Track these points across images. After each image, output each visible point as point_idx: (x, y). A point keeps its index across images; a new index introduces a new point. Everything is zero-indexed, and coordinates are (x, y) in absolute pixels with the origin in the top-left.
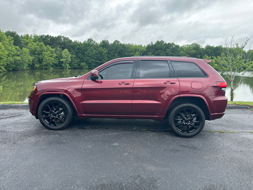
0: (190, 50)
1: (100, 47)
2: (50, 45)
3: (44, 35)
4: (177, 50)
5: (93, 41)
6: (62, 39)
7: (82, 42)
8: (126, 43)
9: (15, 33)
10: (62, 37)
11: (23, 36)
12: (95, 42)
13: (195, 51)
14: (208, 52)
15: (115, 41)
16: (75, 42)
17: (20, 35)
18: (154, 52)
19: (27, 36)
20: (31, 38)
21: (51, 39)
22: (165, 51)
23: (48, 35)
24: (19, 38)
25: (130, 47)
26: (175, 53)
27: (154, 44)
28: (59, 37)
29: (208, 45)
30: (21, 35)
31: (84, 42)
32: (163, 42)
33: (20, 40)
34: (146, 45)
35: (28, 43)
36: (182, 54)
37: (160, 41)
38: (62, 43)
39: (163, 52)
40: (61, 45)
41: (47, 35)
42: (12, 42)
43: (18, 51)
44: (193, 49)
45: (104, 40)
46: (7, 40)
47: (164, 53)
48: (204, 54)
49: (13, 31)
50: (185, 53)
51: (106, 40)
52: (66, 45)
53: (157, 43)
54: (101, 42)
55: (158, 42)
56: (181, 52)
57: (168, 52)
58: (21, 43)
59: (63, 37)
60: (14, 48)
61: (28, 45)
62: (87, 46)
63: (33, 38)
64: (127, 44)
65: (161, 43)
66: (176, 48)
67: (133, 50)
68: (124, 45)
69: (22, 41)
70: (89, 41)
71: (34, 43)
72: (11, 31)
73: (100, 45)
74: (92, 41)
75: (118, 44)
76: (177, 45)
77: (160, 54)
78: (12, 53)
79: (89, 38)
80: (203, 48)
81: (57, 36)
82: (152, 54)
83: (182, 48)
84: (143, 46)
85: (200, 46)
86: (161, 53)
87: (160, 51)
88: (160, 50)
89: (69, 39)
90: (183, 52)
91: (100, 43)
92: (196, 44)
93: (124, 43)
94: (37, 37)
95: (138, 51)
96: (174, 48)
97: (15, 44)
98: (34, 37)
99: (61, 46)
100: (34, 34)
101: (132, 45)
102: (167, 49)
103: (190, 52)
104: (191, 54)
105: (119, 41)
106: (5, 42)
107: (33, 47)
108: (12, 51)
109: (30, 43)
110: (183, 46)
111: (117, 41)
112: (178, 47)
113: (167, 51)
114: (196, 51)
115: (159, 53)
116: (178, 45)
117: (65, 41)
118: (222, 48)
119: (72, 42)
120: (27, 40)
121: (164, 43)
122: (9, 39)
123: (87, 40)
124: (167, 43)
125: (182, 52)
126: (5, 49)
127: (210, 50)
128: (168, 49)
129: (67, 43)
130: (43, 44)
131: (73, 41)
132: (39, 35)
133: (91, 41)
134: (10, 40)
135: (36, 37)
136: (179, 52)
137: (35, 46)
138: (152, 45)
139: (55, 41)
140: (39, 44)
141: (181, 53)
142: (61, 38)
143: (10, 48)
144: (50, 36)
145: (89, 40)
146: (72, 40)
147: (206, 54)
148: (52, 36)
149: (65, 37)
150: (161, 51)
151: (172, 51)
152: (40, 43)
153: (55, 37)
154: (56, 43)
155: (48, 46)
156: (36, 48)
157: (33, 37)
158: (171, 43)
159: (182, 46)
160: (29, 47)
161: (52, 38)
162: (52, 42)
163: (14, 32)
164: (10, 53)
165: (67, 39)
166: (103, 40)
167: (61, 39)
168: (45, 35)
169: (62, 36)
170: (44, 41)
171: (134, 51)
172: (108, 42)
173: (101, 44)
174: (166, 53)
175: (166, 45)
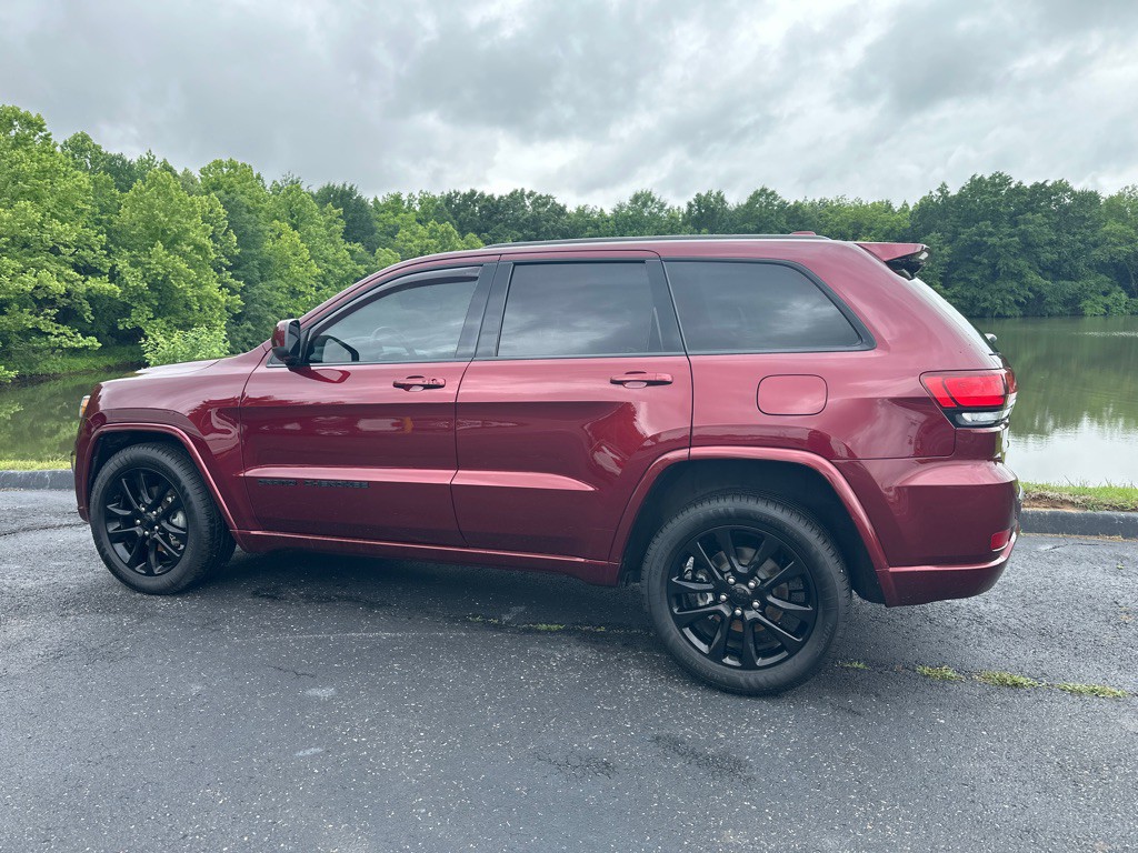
1: (685, 224)
2: (478, 232)
3: (457, 194)
4: (1084, 218)
5: (653, 201)
6: (528, 204)
7: (608, 212)
8: (810, 200)
9: (350, 193)
10: (528, 197)
11: (380, 200)
12: (663, 206)
15: (755, 193)
16: (581, 212)
17: (372, 200)
18: (956, 234)
19: (397, 199)
20: (410, 205)
21: (484, 207)
22: (1016, 224)
23: (473, 193)
24: (366, 211)
25: (827, 216)
26: (1074, 235)
27: (953, 191)
28: (516, 198)
30: (376, 199)
31: (615, 211)
32: (1006, 181)
33: (368, 220)
34: (913, 201)
35: (397, 229)
36: (1113, 235)
37: (986, 177)
38: (526, 220)
39: (1007, 230)
40: (520, 230)
41: (467, 191)
42: (340, 226)
43: (360, 262)
45: (704, 194)
46: (321, 219)
47: (1011, 236)
49: (344, 185)
50: (1132, 231)
51: (714, 193)
52: (543, 229)
53: (970, 189)
54: (690, 205)
55: (977, 185)
56: (1107, 228)
57: (1031, 228)
58: (373, 231)
59: (532, 194)
60: (342, 250)
61: (399, 235)
62: (626, 224)
63: (417, 209)
64: (812, 205)
65: (994, 185)
66: (1081, 205)
67: (843, 228)
68: (798, 207)
69: (377, 220)
70: (636, 203)
71: (421, 227)
72: (338, 184)
73: (684, 215)
74: (649, 203)
75: (771, 204)
76: (1083, 193)
77: (986, 243)
78: (337, 271)
79: (639, 193)
81: (508, 194)
82: (944, 243)
83: (1115, 206)
84: (897, 206)
86: (991, 234)
87: (986, 225)
88: (989, 222)
89: (554, 203)
90: (1119, 226)
91: (685, 208)
93: (801, 200)
94: (433, 200)
95: (870, 229)
96: (1067, 209)
97: (348, 235)
98: (421, 203)
99: (520, 235)
100: (421, 192)
101: (839, 206)
102: (1029, 216)
105: (773, 193)
106: (312, 228)
107: (416, 242)
108: (336, 262)
109: (405, 227)
110: (1121, 196)
111: (764, 190)
112: (1089, 199)
113: (1027, 222)
115: (981, 234)
116: (1090, 193)
117: (539, 213)
119: (569, 216)
120: (396, 215)
121: (1013, 186)
122: (329, 217)
123: (627, 202)
124: (1028, 184)
125: (1112, 226)
126: (312, 257)
128: (1034, 212)
129: (547, 221)
130: (451, 228)
131: (571, 209)
132: (438, 195)
133: (645, 205)
134: (330, 221)
135: (427, 202)
136: (1095, 227)
137: (422, 238)
138: (946, 197)
139: (501, 213)
140: (437, 231)
141: (1108, 233)
142: (523, 199)
143: (330, 251)
144: (482, 195)
145: (636, 198)
146: (565, 207)
148: (487, 194)
149: (538, 194)
150: (995, 227)
152: (441, 228)
153: (501, 197)
154: (501, 220)
155: (471, 236)
156: (427, 246)
157: (417, 202)
158: (1048, 184)
159: (1115, 194)
160: (401, 244)
161: (487, 204)
162: (489, 218)
163: (347, 189)
164: (330, 271)
165: (545, 205)
166: (698, 195)
167: (525, 205)
168: (462, 193)
169: (527, 192)
170: (455, 218)
171: (850, 232)
172: (722, 200)
173: (690, 211)
174: (1023, 234)
175: (1024, 194)
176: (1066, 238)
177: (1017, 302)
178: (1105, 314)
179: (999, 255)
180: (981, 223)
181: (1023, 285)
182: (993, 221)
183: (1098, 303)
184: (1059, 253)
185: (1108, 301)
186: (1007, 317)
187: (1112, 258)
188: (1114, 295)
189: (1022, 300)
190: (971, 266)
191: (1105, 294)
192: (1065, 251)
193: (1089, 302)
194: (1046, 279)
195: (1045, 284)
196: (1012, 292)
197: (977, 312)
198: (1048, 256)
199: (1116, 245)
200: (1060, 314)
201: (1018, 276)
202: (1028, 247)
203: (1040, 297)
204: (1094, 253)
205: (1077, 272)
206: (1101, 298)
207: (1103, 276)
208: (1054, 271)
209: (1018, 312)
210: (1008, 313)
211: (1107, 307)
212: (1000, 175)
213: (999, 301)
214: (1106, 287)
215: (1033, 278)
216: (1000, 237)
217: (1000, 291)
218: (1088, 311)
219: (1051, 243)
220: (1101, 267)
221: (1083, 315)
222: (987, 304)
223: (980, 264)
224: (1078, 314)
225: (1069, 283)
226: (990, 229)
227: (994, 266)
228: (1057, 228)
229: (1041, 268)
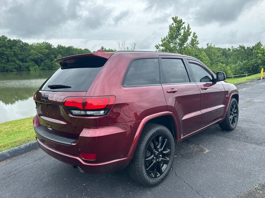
0: (42, 49)
4: (26, 49)
13: (47, 51)
14: (61, 52)
22: (12, 49)
26: (25, 52)
29: (59, 45)
32: (6, 38)
36: (33, 53)
39: (9, 50)
44: (46, 49)
47: (11, 52)
48: (58, 54)
57: (16, 50)
65: (3, 38)
66: (25, 46)
76: (25, 43)
77: (4, 53)
80: (55, 48)
83: (32, 47)
85: (51, 45)
86: (5, 51)
87: (3, 48)
90: (34, 51)
92: (46, 43)
96: (22, 46)
102: (14, 47)
103: (43, 52)
104: (44, 54)
110: (32, 45)
113: (14, 49)
114: (49, 51)
115: (3, 51)
118: (73, 49)
121: (8, 39)
124: (12, 40)
125: (32, 51)
127: (63, 50)
136: (29, 51)
147: (59, 53)
151: (21, 50)
158: (17, 40)
174: (14, 51)
175: (12, 42)
176: (24, 53)
177: (15, 68)
178: (35, 70)
179: (9, 56)
180: (2, 48)
181: (16, 63)
182: (6, 48)
183: (33, 68)
184: (23, 56)
185: (35, 67)
186: (13, 71)
187: (34, 58)
188: (36, 66)
189: (16, 67)
190: (1, 59)
191: (34, 66)
192: (24, 56)
193: (31, 68)
194: (21, 62)
195: (21, 63)
196: (13, 65)
197: (5, 70)
198: (20, 57)
199: (34, 55)
200: (25, 71)
201: (14, 61)
202: (15, 55)
203: (20, 66)
204: (30, 57)
205: (27, 61)
206: (33, 67)
207: (32, 62)
208: (22, 60)
209: (16, 70)
210: (14, 70)
211: (35, 69)
212: (4, 36)
213: (11, 68)
214: (34, 64)
215: (18, 62)
216: (8, 52)
217: (11, 65)
218: (31, 70)
219: (21, 54)
220: (32, 60)
221: (30, 71)
222: (8, 68)
223: (4, 58)
224: (29, 70)
225: (26, 63)
226: (5, 50)
227: (8, 59)
228: (21, 51)
229: (19, 60)
